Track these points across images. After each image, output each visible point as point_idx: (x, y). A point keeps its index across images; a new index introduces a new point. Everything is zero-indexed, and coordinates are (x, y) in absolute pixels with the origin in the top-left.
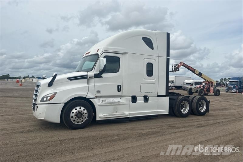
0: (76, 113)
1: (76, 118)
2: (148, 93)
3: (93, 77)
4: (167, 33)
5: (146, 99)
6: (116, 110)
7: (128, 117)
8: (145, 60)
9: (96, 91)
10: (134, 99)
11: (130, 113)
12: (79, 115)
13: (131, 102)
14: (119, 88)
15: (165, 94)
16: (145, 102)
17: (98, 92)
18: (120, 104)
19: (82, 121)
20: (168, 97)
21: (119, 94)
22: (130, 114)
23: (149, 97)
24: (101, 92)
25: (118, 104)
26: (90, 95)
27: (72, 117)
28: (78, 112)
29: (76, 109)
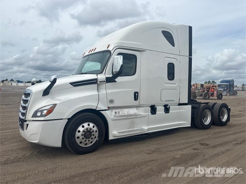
0: (84, 131)
1: (83, 139)
2: (169, 101)
3: (104, 81)
4: (189, 26)
5: (167, 109)
6: (132, 125)
7: (147, 132)
8: (166, 59)
9: (108, 101)
10: (153, 110)
11: (149, 127)
12: (88, 134)
13: (150, 113)
14: (136, 96)
15: (187, 102)
16: (165, 113)
17: (111, 101)
18: (138, 116)
19: (92, 142)
20: (191, 106)
21: (136, 103)
22: (149, 129)
23: (170, 106)
24: (115, 102)
25: (135, 116)
26: (101, 107)
27: (78, 138)
28: (86, 131)
29: (83, 127)
